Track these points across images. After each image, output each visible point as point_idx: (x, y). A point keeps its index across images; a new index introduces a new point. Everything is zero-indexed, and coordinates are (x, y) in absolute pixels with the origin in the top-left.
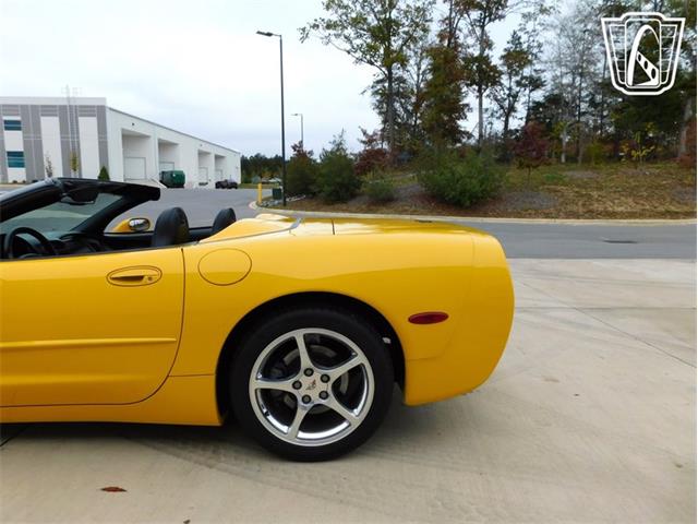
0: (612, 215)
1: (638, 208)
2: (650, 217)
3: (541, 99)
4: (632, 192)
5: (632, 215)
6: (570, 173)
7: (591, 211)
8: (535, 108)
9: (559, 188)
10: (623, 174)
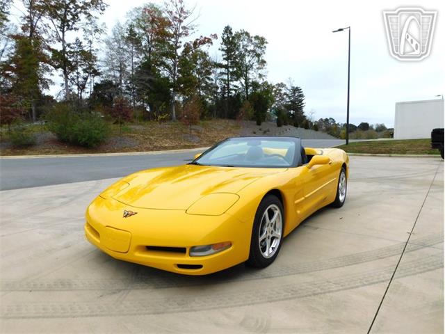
0: (165, 148)
1: (174, 145)
2: (181, 148)
3: (99, 82)
4: (167, 136)
5: (173, 148)
6: (132, 127)
7: (155, 147)
8: (97, 87)
9: (133, 135)
10: (157, 127)
